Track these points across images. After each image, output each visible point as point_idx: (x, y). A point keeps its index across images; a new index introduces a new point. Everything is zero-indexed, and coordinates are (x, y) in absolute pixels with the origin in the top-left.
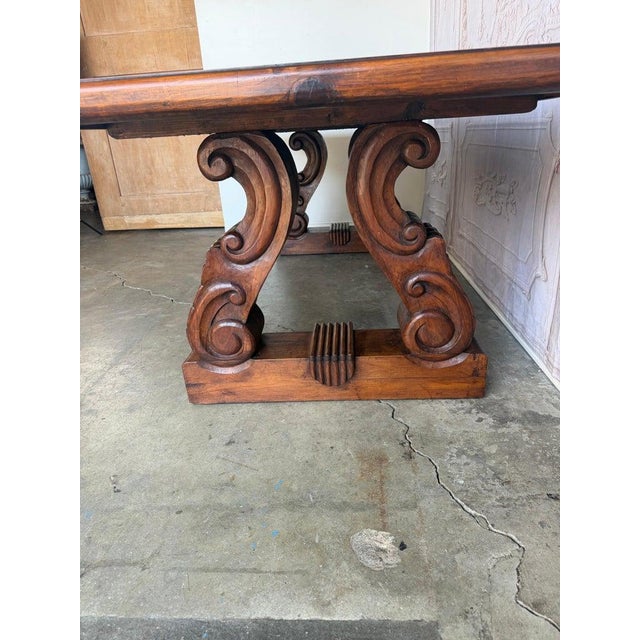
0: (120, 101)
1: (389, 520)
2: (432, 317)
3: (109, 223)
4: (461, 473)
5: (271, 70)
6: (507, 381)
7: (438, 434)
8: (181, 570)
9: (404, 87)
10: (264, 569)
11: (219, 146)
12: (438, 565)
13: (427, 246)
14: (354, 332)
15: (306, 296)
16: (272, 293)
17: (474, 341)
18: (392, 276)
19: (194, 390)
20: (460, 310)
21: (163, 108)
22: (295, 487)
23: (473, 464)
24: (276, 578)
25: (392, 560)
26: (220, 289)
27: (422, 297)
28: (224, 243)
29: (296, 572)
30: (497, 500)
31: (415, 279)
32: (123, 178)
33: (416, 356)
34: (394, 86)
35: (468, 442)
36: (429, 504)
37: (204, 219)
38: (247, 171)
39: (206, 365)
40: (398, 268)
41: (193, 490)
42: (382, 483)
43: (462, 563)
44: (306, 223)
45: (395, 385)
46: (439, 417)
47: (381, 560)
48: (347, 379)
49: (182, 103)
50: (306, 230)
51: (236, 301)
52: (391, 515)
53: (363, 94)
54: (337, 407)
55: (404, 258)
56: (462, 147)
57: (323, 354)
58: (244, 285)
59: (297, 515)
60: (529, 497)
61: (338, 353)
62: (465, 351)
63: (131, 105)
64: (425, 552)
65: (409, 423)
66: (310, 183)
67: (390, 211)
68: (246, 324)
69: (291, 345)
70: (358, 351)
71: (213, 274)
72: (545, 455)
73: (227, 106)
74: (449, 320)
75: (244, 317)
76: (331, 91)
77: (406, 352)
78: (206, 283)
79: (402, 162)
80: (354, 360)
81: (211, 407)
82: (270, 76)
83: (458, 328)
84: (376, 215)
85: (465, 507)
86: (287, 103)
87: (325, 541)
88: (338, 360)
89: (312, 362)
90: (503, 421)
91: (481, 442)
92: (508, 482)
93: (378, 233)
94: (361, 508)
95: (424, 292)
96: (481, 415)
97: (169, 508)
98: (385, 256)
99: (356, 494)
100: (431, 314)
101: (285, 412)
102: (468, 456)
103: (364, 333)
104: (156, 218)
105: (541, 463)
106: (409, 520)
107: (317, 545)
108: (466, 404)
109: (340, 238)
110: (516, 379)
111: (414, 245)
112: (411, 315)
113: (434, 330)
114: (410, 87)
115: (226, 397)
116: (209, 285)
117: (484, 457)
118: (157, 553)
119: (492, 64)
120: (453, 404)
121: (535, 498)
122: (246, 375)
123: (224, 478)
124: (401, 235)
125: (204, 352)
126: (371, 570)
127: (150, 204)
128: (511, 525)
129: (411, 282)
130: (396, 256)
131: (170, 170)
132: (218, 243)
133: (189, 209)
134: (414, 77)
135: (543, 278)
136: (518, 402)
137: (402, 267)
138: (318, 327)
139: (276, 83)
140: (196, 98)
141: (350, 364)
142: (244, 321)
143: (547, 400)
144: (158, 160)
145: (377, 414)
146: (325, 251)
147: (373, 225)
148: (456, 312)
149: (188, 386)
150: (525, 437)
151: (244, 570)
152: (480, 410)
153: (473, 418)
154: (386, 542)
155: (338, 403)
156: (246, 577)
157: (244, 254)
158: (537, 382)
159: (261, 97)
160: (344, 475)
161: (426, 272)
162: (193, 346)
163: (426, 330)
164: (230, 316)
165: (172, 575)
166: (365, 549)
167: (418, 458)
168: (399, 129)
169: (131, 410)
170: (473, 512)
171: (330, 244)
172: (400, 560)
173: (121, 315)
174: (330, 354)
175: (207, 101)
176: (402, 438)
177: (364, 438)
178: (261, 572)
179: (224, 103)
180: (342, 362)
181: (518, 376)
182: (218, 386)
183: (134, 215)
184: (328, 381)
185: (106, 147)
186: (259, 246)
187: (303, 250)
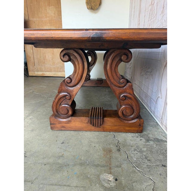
0: (39, 36)
1: (112, 171)
2: (127, 107)
3: (30, 74)
4: (135, 156)
5: (85, 30)
6: (149, 128)
7: (128, 144)
8: (44, 184)
9: (124, 38)
10: (71, 185)
11: (67, 52)
12: (127, 186)
13: (127, 85)
14: (103, 110)
15: (88, 99)
16: (78, 97)
17: (140, 115)
18: (116, 94)
19: (52, 126)
20: (136, 105)
21: (51, 39)
22: (82, 159)
23: (139, 154)
24: (75, 189)
25: (113, 184)
26: (63, 95)
27: (124, 101)
28: (66, 81)
29: (82, 187)
30: (146, 166)
31: (123, 95)
32: (36, 61)
33: (122, 119)
34: (121, 37)
35: (137, 147)
36: (125, 166)
37: (59, 74)
38: (74, 60)
39: (57, 118)
40: (118, 91)
41: (50, 158)
42: (110, 159)
43: (135, 186)
44: (90, 77)
45: (115, 127)
46: (128, 138)
47: (109, 184)
48: (100, 125)
49: (58, 37)
50: (90, 79)
51: (68, 98)
52: (113, 169)
53: (112, 39)
54: (97, 133)
55: (120, 88)
56: (137, 58)
57: (93, 116)
58: (71, 93)
59: (83, 168)
60: (156, 165)
61: (98, 116)
62: (137, 118)
63: (42, 37)
64: (123, 182)
65: (119, 140)
66: (91, 66)
67: (116, 75)
68: (70, 106)
69: (84, 113)
70: (104, 116)
71: (62, 90)
72: (161, 152)
73: (71, 40)
74: (133, 108)
75: (70, 103)
76: (102, 37)
77: (119, 117)
78: (59, 92)
79: (121, 60)
80: (103, 119)
81: (57, 131)
82: (84, 32)
83: (135, 111)
84: (112, 75)
85: (136, 167)
86: (89, 40)
87: (91, 177)
88: (98, 118)
89: (90, 119)
90: (148, 140)
91: (141, 147)
92: (150, 160)
93: (112, 81)
94: (103, 166)
95: (125, 99)
96: (141, 138)
97: (42, 163)
98: (114, 87)
99: (102, 162)
100: (127, 106)
101: (81, 134)
102: (137, 151)
103: (106, 111)
104: (45, 73)
105: (160, 155)
106: (119, 171)
107: (89, 178)
108: (137, 134)
109: (100, 82)
110: (152, 128)
111: (123, 85)
112: (121, 106)
113: (128, 111)
114: (126, 38)
115: (62, 128)
116: (60, 93)
117: (142, 152)
118: (37, 178)
119: (150, 33)
120: (132, 134)
121: (158, 166)
122: (69, 122)
123: (60, 154)
124: (119, 82)
125: (57, 114)
126: (106, 187)
127: (43, 69)
128: (151, 174)
129: (122, 96)
130: (118, 88)
131: (50, 59)
132: (64, 81)
133: (55, 71)
134: (127, 35)
135: (161, 97)
136: (152, 135)
137: (119, 91)
138: (92, 108)
139: (86, 34)
140: (62, 36)
141: (102, 120)
142: (70, 105)
143: (161, 135)
144: (47, 56)
145: (109, 136)
146: (95, 86)
147: (111, 78)
148: (135, 106)
149: (51, 124)
150: (155, 146)
151: (65, 185)
152: (141, 137)
153: (139, 139)
154: (111, 178)
155: (97, 132)
156: (65, 188)
157: (71, 84)
158: (158, 129)
159: (81, 37)
160: (98, 155)
161: (126, 93)
162: (53, 112)
163: (125, 111)
164: (66, 103)
165: (41, 186)
166: (104, 180)
167: (122, 151)
168: (121, 51)
169: (32, 130)
170: (139, 169)
171: (96, 84)
172: (115, 184)
173: (32, 101)
174: (96, 116)
175: (65, 37)
176: (117, 144)
177: (105, 144)
178: (70, 186)
179: (70, 39)
180: (99, 119)
181: (152, 127)
182: (60, 125)
183: (38, 72)
184: (94, 125)
185: (32, 51)
186: (77, 82)
187: (88, 85)
